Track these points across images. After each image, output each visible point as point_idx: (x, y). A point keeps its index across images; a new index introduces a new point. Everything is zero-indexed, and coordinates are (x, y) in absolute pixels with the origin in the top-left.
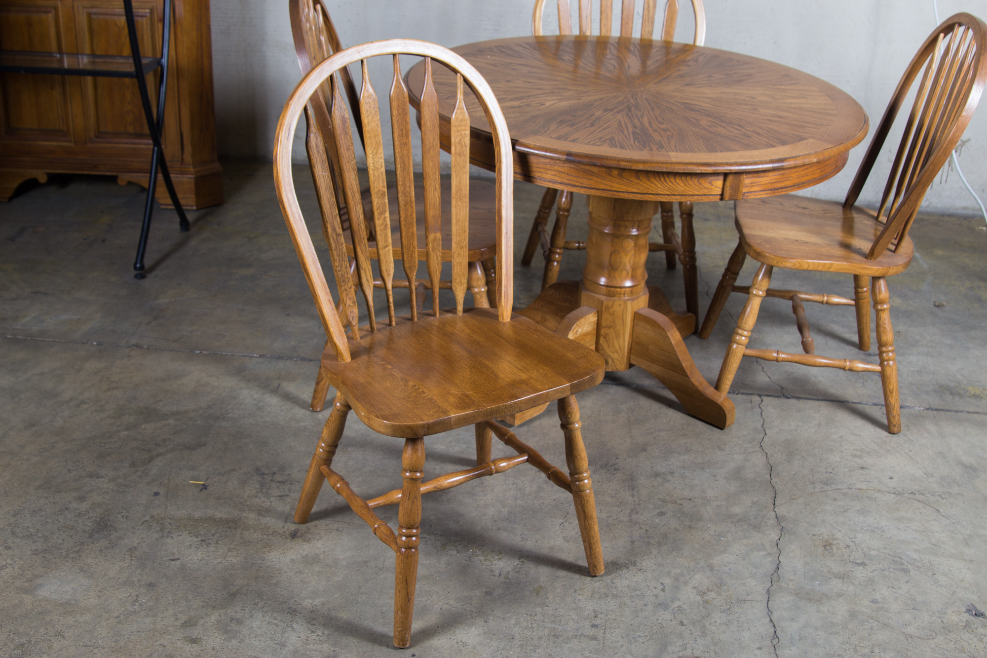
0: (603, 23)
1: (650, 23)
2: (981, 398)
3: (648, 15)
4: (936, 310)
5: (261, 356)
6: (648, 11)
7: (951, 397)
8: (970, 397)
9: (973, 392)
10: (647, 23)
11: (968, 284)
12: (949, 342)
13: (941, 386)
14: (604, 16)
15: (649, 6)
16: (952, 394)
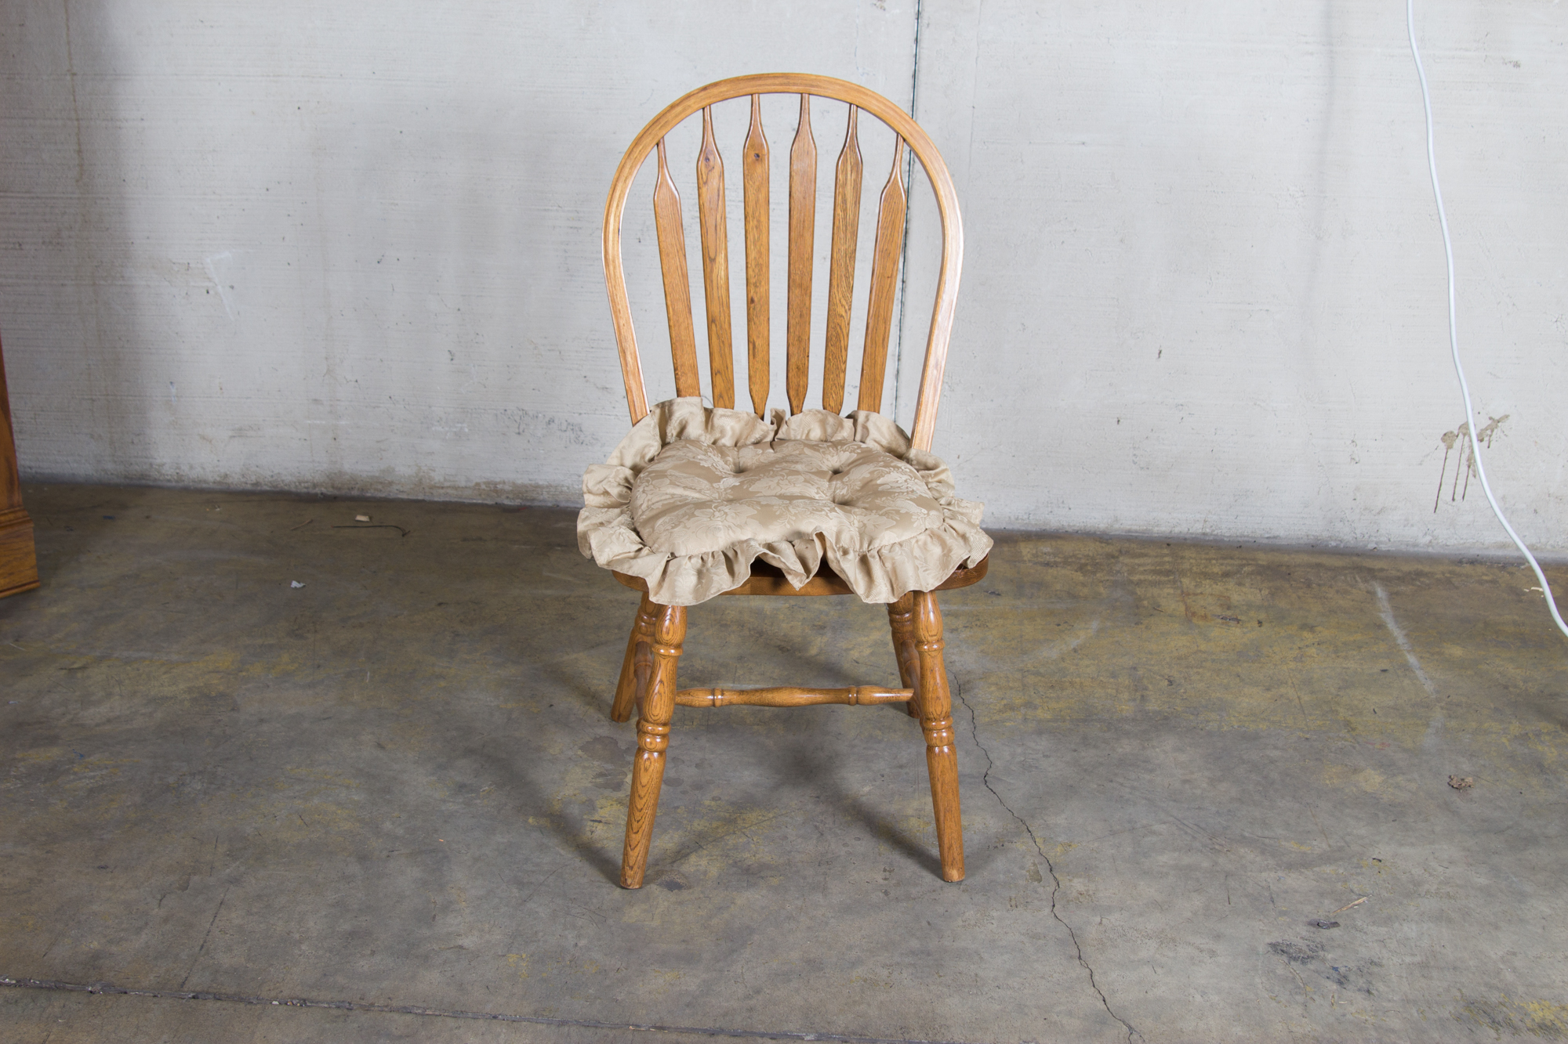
0: (750, 237)
1: (849, 236)
2: (1558, 1031)
3: (845, 218)
4: (1455, 797)
5: (20, 983)
6: (845, 210)
7: (1493, 1033)
8: (1532, 1030)
9: (1538, 1016)
10: (842, 235)
11: (1515, 728)
12: (1482, 881)
13: (1470, 1004)
14: (753, 223)
15: (844, 201)
16: (1495, 1024)
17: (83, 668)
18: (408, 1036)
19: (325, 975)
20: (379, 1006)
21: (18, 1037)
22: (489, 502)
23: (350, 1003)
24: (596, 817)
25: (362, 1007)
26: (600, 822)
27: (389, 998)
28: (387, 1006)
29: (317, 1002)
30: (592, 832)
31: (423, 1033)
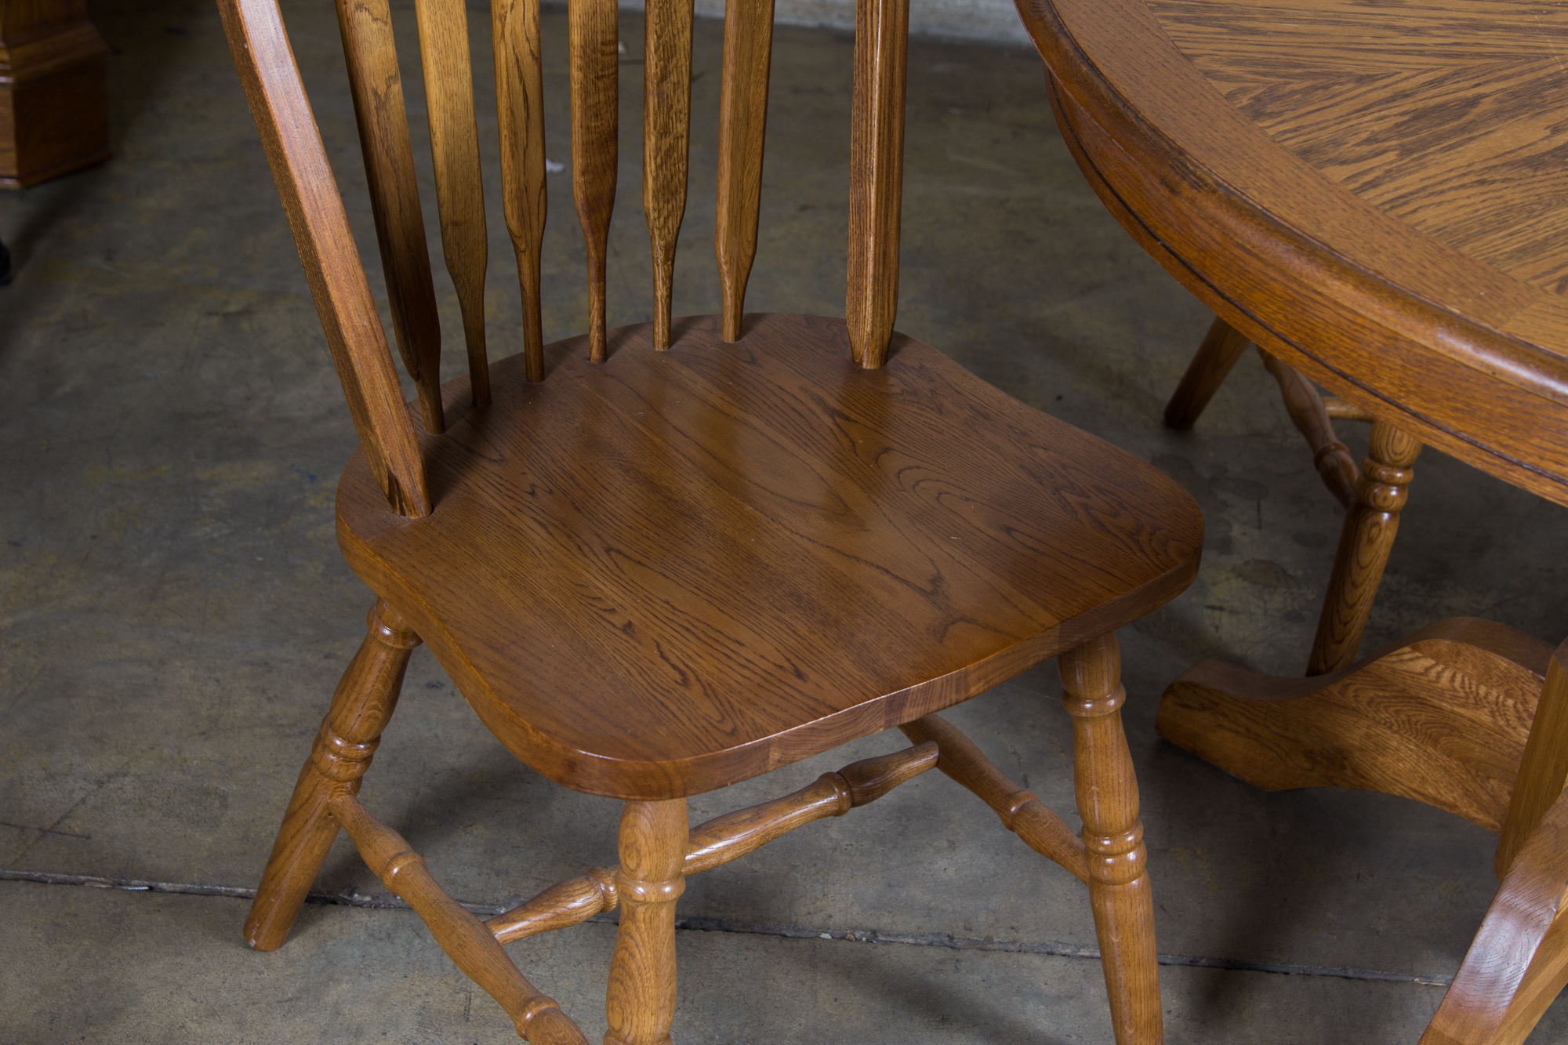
17: (247, 312)
18: (1071, 998)
19: (889, 885)
20: (1000, 943)
21: (419, 1002)
22: (809, 22)
23: (951, 938)
24: (1213, 602)
25: (972, 944)
26: (1221, 609)
27: (1013, 928)
28: (1014, 942)
29: (897, 936)
30: (1217, 628)
31: (1093, 992)
